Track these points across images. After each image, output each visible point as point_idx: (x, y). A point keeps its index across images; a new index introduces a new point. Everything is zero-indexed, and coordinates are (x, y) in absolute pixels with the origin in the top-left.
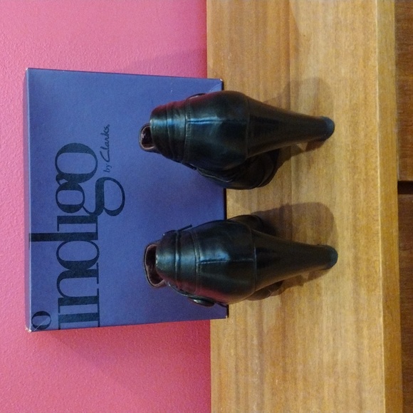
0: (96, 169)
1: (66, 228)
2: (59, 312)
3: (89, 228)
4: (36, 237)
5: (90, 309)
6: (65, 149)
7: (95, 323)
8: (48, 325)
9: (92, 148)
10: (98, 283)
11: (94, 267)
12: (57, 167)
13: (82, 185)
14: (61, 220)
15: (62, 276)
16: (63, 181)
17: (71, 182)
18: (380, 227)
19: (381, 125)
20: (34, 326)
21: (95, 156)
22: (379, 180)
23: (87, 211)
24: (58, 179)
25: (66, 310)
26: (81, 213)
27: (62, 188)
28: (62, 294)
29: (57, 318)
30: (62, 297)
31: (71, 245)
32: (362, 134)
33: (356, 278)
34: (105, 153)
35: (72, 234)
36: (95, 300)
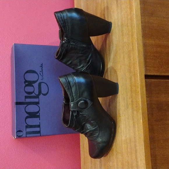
0: (38, 79)
1: (28, 100)
2: (26, 130)
3: (36, 100)
4: (17, 103)
5: (37, 129)
6: (27, 72)
7: (39, 135)
8: (22, 135)
9: (36, 71)
10: (40, 120)
11: (38, 114)
12: (24, 78)
14: (26, 97)
15: (27, 118)
16: (27, 83)
18: (139, 90)
20: (17, 136)
21: (38, 74)
23: (35, 94)
24: (25, 83)
25: (29, 130)
26: (33, 95)
27: (26, 86)
28: (27, 124)
29: (25, 133)
30: (27, 125)
31: (30, 106)
32: (132, 60)
34: (41, 73)
35: (30, 102)
36: (39, 126)
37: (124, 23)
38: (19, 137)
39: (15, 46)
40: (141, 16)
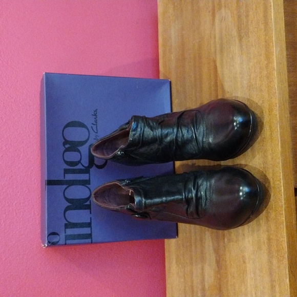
0: (89, 137)
1: (70, 177)
2: (65, 233)
3: (84, 177)
4: (50, 183)
5: (86, 231)
7: (89, 240)
8: (58, 241)
9: (86, 124)
10: (91, 213)
11: (88, 203)
12: (63, 137)
13: (80, 148)
14: (66, 171)
15: (67, 209)
16: (67, 146)
17: (73, 146)
18: (284, 219)
19: (282, 152)
20: (49, 242)
21: (88, 129)
22: (282, 187)
23: (83, 166)
24: (64, 144)
25: (70, 232)
26: (79, 167)
27: (67, 150)
28: (67, 221)
29: (64, 237)
30: (67, 222)
32: (270, 157)
33: (270, 252)
34: (94, 127)
35: (74, 180)
36: (89, 225)
37: (254, 83)
38: (52, 244)
39: (46, 78)
40: (289, 72)
